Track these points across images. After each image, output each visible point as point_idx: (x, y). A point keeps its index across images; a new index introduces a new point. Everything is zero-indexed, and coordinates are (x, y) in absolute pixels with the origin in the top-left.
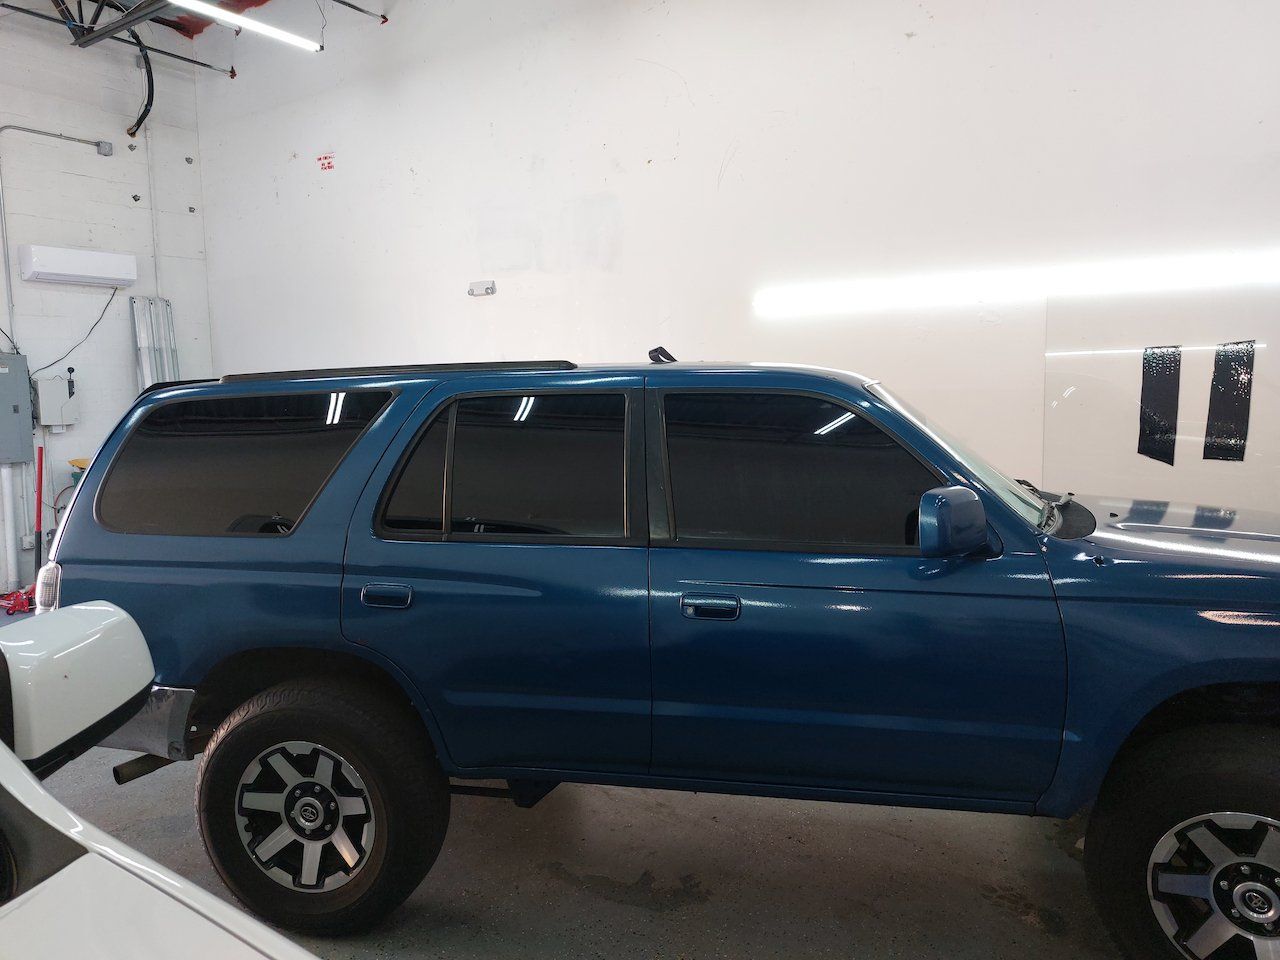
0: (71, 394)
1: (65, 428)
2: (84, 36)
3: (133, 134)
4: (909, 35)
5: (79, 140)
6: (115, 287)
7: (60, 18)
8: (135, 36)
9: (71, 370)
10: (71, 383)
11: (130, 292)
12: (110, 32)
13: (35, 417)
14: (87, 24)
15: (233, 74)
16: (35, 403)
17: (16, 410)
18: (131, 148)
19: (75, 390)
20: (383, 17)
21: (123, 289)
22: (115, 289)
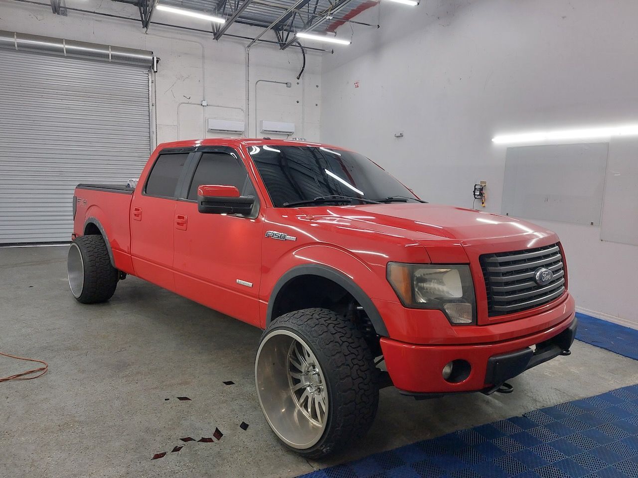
2: (283, 45)
3: (298, 79)
4: (563, 18)
5: (281, 83)
7: (277, 41)
8: (299, 44)
11: (294, 136)
12: (290, 44)
14: (284, 43)
15: (333, 52)
18: (298, 83)
20: (378, 26)
21: (291, 135)
22: (288, 135)
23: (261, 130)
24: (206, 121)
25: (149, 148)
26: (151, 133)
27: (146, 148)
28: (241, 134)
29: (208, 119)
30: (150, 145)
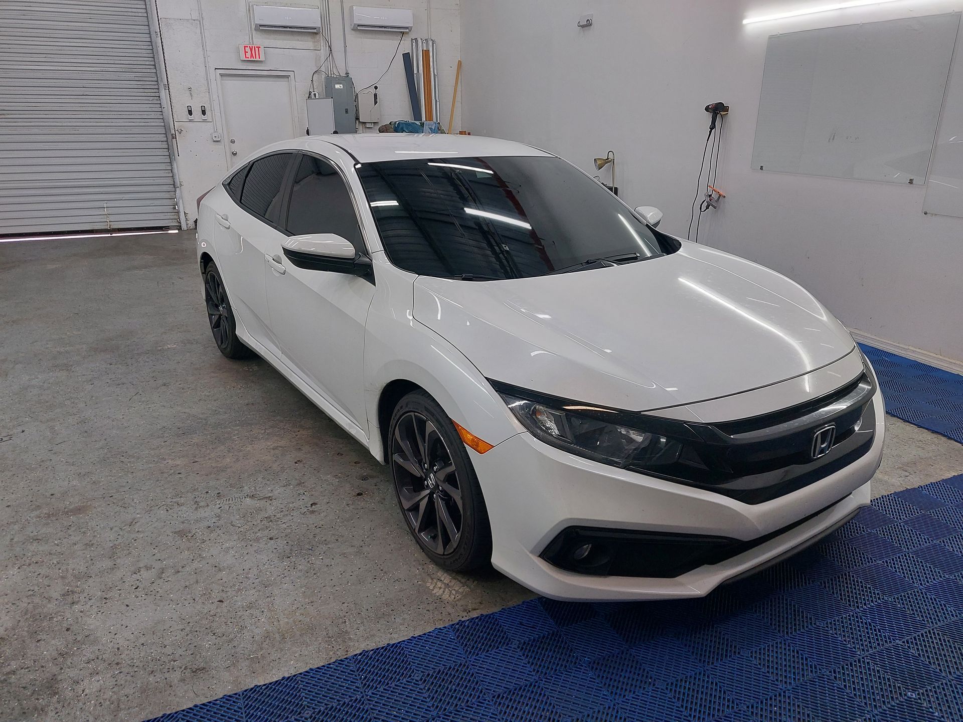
0: (376, 103)
1: (373, 124)
6: (401, 32)
9: (376, 88)
10: (375, 95)
11: (413, 35)
13: (357, 119)
16: (357, 107)
17: (347, 112)
19: (378, 100)
21: (407, 33)
22: (403, 33)
23: (353, 25)
24: (250, 10)
25: (153, 63)
26: (154, 35)
27: (147, 63)
28: (316, 33)
29: (253, 6)
30: (154, 58)
